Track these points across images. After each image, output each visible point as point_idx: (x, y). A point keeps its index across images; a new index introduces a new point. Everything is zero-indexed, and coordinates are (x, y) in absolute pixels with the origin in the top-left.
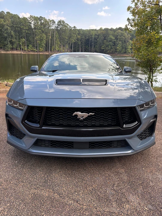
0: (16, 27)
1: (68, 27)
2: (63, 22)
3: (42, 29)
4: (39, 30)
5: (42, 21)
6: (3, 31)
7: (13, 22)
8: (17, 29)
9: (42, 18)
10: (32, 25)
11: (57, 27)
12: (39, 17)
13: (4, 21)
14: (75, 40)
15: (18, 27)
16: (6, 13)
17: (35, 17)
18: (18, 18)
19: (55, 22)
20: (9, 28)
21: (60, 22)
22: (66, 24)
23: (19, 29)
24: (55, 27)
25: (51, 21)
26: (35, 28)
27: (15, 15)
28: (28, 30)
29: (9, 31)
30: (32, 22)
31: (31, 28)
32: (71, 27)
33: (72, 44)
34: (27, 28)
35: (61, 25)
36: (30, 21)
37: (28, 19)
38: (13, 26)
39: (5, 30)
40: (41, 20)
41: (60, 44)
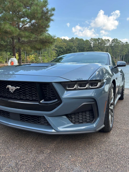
0: (81, 47)
1: (121, 43)
2: (117, 40)
3: (99, 46)
4: (97, 48)
5: (100, 41)
6: (72, 50)
7: (79, 44)
8: (81, 48)
9: (100, 39)
10: (92, 44)
11: (112, 44)
12: (97, 38)
13: (73, 44)
14: (126, 53)
15: (82, 47)
16: (75, 39)
17: (94, 39)
18: (82, 41)
19: (109, 41)
20: (76, 48)
21: (113, 40)
22: (119, 41)
23: (82, 48)
24: (110, 44)
25: (106, 40)
26: (94, 47)
27: (81, 39)
28: (88, 48)
29: (76, 50)
30: (92, 43)
31: (91, 47)
32: (123, 43)
33: (123, 56)
34: (88, 47)
35: (115, 42)
36: (91, 42)
37: (89, 41)
38: (79, 47)
39: (73, 50)
40: (98, 41)
41: (113, 57)
